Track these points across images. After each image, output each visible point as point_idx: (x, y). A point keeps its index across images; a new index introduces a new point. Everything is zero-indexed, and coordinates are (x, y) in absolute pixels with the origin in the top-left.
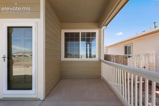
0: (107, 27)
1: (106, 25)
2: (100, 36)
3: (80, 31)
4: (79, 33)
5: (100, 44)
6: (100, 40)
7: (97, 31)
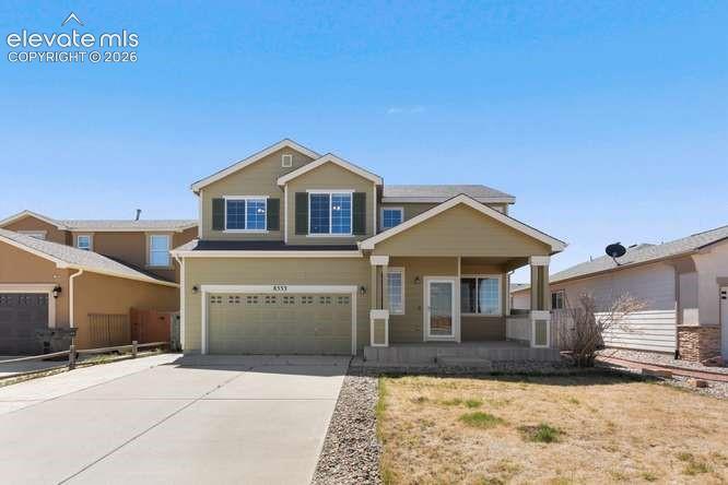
2: (504, 283)
5: (503, 294)
6: (503, 288)
7: (499, 277)
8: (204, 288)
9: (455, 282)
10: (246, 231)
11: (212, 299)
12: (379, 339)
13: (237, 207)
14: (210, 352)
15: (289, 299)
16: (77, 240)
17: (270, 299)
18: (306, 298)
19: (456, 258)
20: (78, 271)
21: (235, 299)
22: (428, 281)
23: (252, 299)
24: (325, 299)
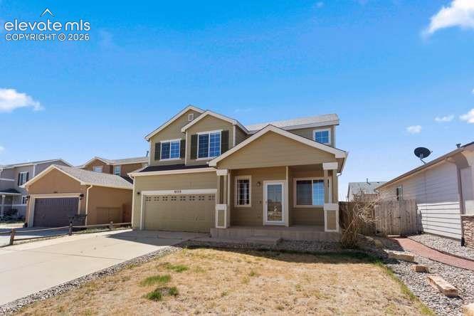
8: (143, 193)
9: (284, 184)
10: (170, 159)
11: (147, 199)
12: (221, 223)
13: (166, 146)
14: (144, 229)
15: (183, 198)
16: (115, 170)
17: (174, 198)
18: (192, 197)
19: (285, 167)
20: (90, 186)
21: (157, 198)
22: (266, 184)
23: (165, 198)
24: (202, 197)
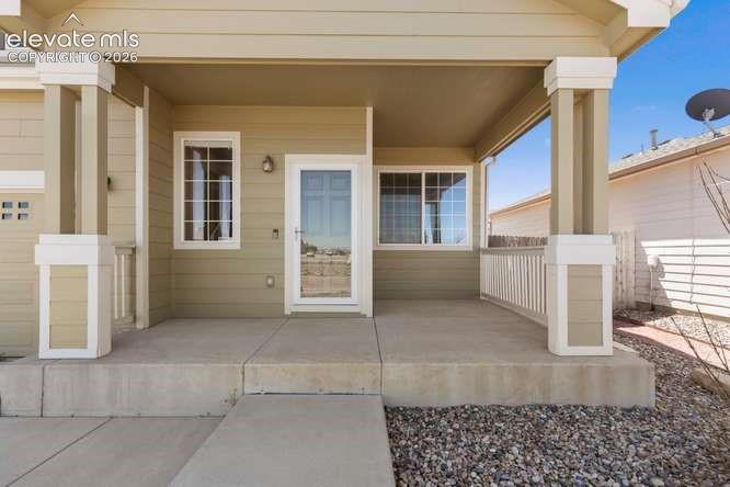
0: (495, 160)
1: (494, 155)
2: (476, 184)
3: (424, 170)
4: (420, 175)
5: (476, 205)
6: (476, 193)
7: (468, 170)
22: (296, 164)
